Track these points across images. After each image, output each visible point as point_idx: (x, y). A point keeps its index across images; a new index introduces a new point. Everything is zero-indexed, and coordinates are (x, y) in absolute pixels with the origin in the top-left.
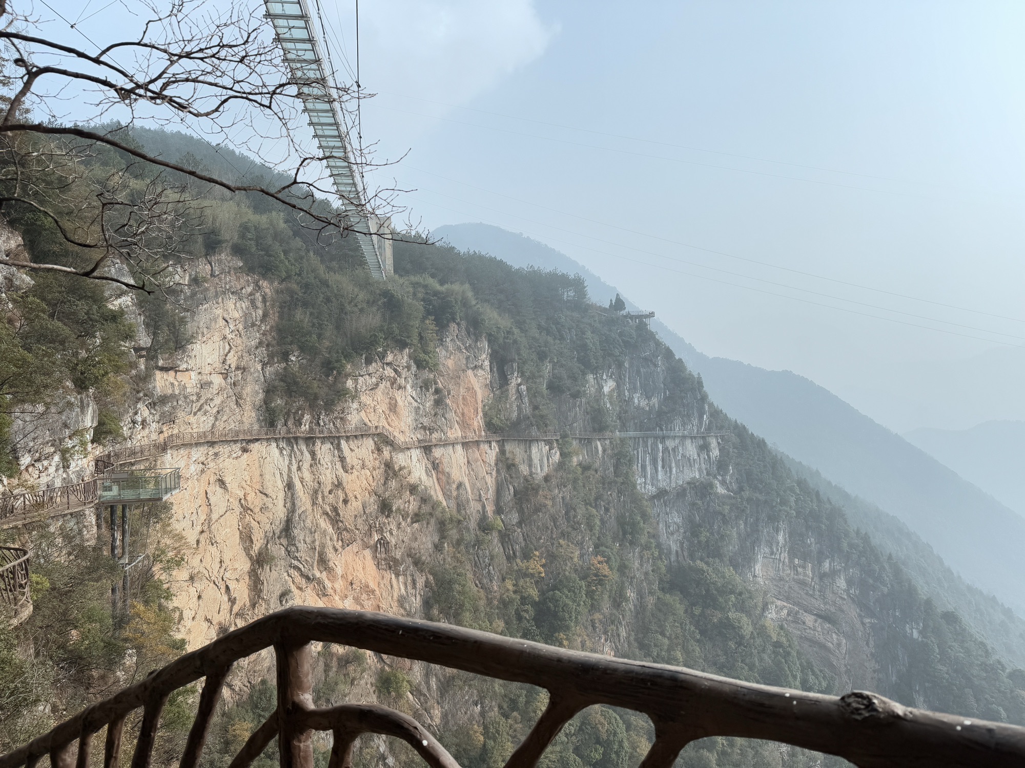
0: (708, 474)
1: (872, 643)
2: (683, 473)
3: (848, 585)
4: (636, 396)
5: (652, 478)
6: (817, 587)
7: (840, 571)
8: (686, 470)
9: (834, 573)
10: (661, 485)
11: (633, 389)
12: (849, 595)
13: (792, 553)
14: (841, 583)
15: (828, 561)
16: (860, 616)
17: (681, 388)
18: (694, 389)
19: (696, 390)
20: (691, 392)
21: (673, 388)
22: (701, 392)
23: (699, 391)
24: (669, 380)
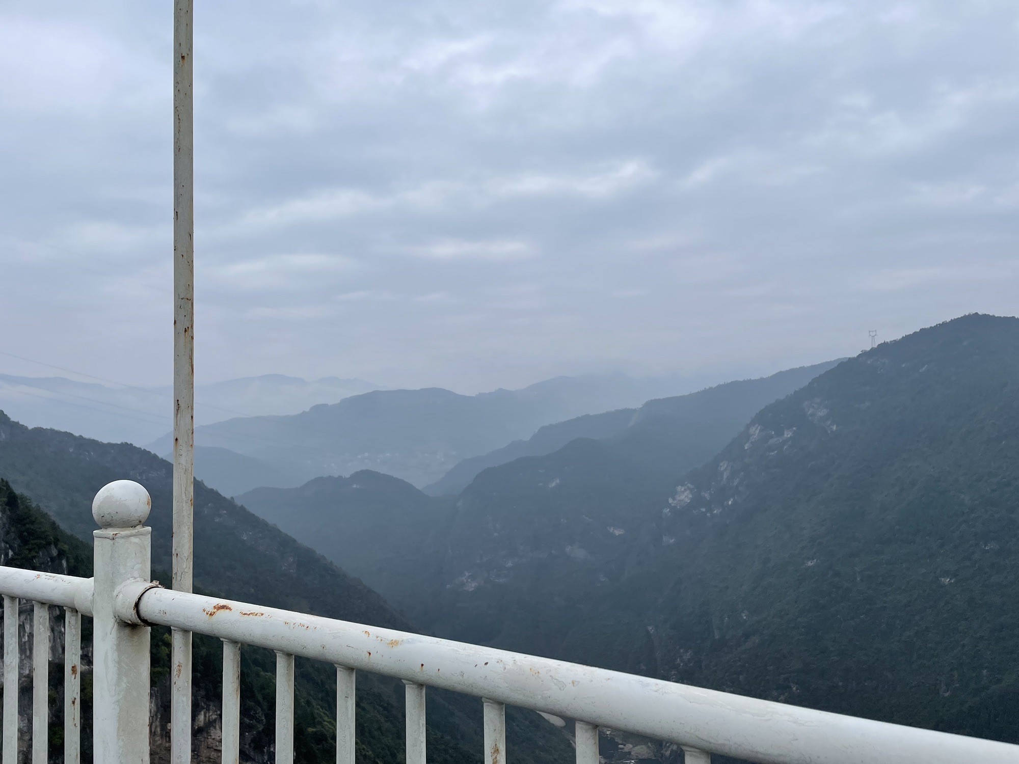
14: (217, 733)
15: (202, 713)
17: (30, 547)
18: (49, 544)
19: (51, 544)
20: (45, 548)
21: (19, 546)
22: (59, 546)
23: (56, 546)
24: (13, 535)
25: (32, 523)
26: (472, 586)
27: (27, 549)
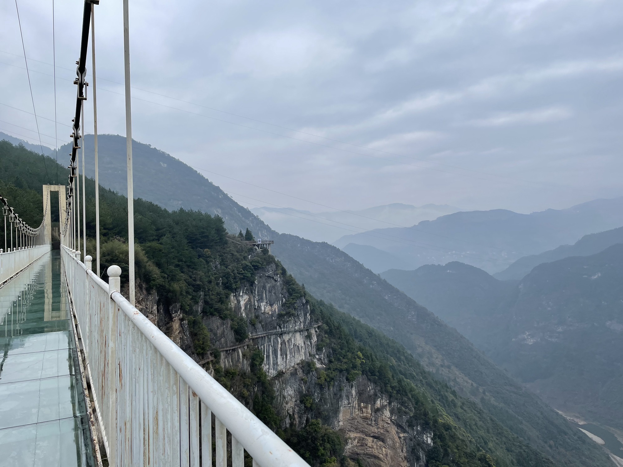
0: (310, 355)
1: (405, 449)
2: (294, 357)
3: (391, 414)
4: (263, 305)
5: (274, 365)
6: (373, 419)
7: (386, 406)
8: (297, 356)
9: (383, 407)
10: (279, 368)
11: (260, 300)
12: (391, 421)
13: (360, 400)
14: (387, 413)
15: (379, 400)
16: (397, 433)
17: (293, 297)
18: (301, 296)
19: (302, 296)
20: (300, 298)
21: (288, 296)
22: (306, 298)
23: (305, 297)
24: (285, 291)
25: (293, 284)
26: (531, 342)
27: (292, 298)
